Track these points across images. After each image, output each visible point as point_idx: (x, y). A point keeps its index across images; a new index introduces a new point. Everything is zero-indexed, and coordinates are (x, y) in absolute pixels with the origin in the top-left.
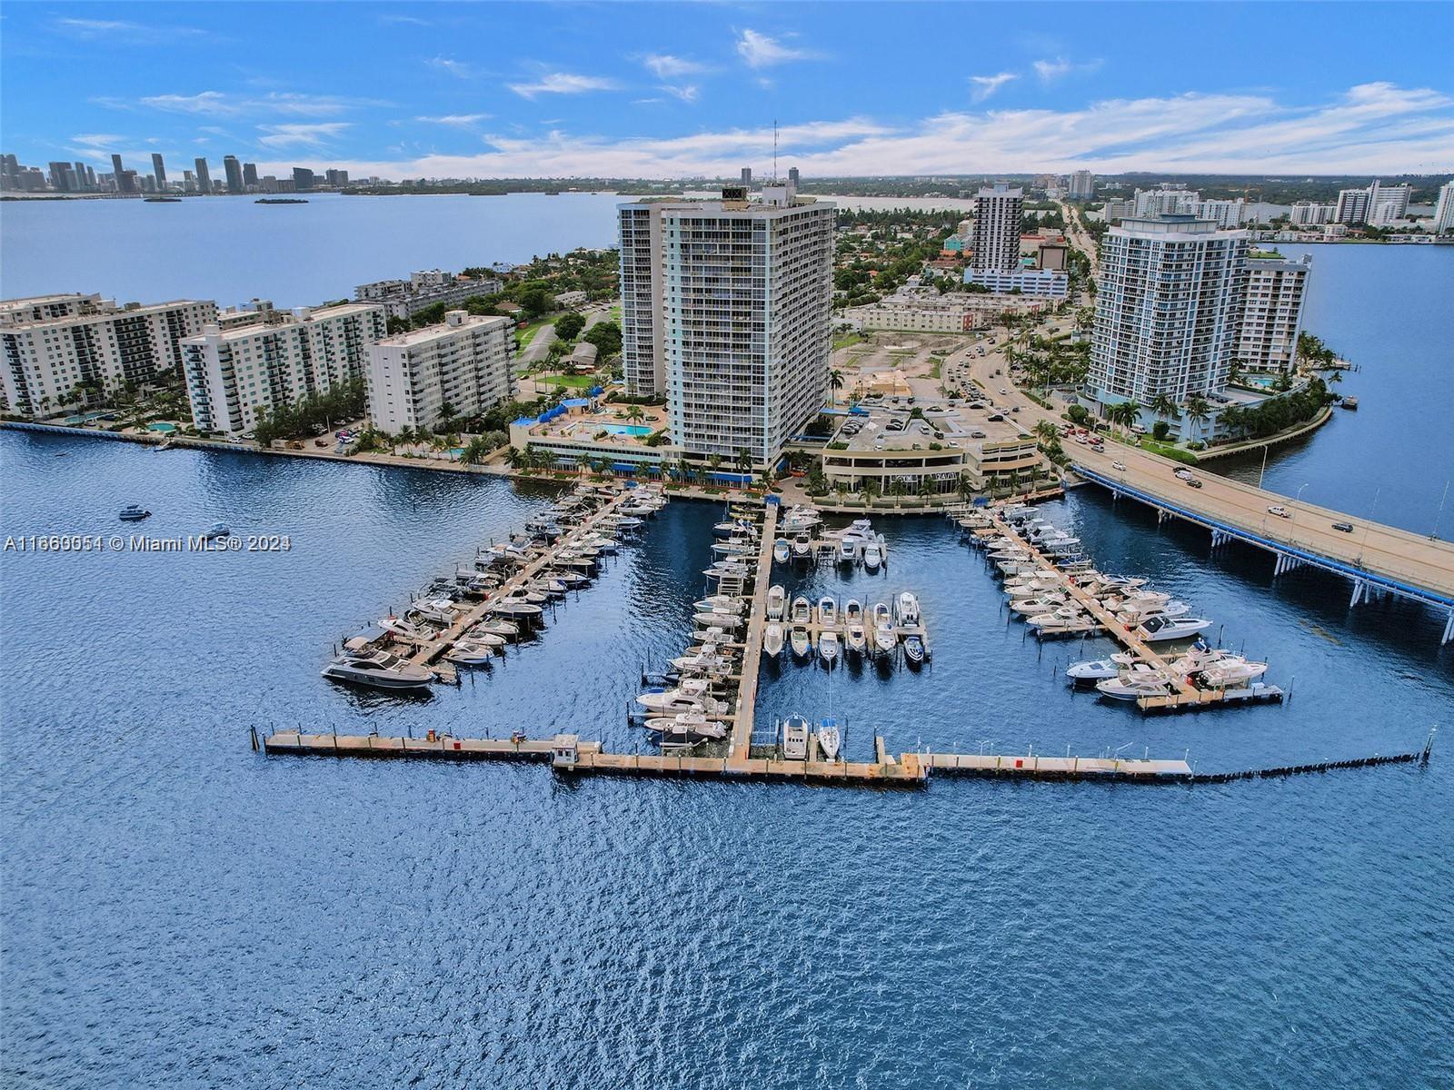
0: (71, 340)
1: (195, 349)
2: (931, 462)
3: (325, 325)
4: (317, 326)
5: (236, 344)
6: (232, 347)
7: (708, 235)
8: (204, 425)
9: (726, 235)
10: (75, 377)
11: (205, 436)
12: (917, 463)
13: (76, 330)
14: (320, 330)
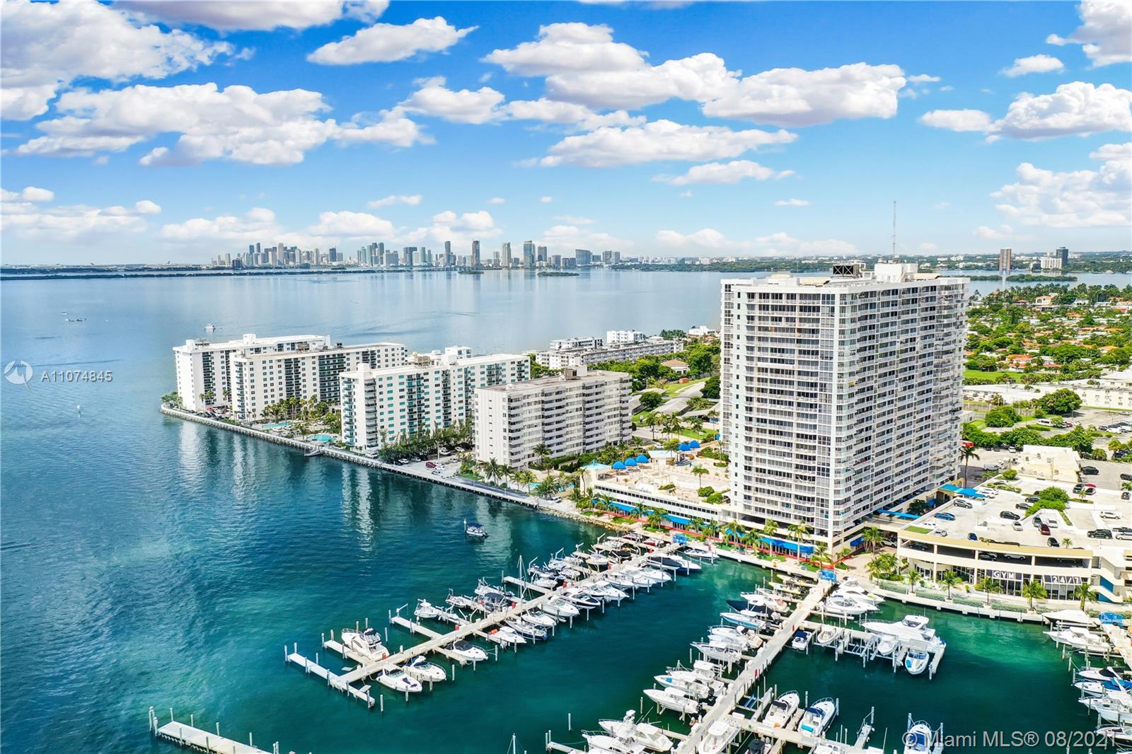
0: (283, 369)
1: (349, 381)
2: (1042, 561)
3: (469, 370)
4: (459, 370)
5: (380, 379)
6: (377, 381)
7: (775, 308)
8: (348, 440)
9: (793, 308)
10: (281, 395)
11: (348, 449)
12: (1026, 560)
13: (288, 361)
14: (462, 373)
